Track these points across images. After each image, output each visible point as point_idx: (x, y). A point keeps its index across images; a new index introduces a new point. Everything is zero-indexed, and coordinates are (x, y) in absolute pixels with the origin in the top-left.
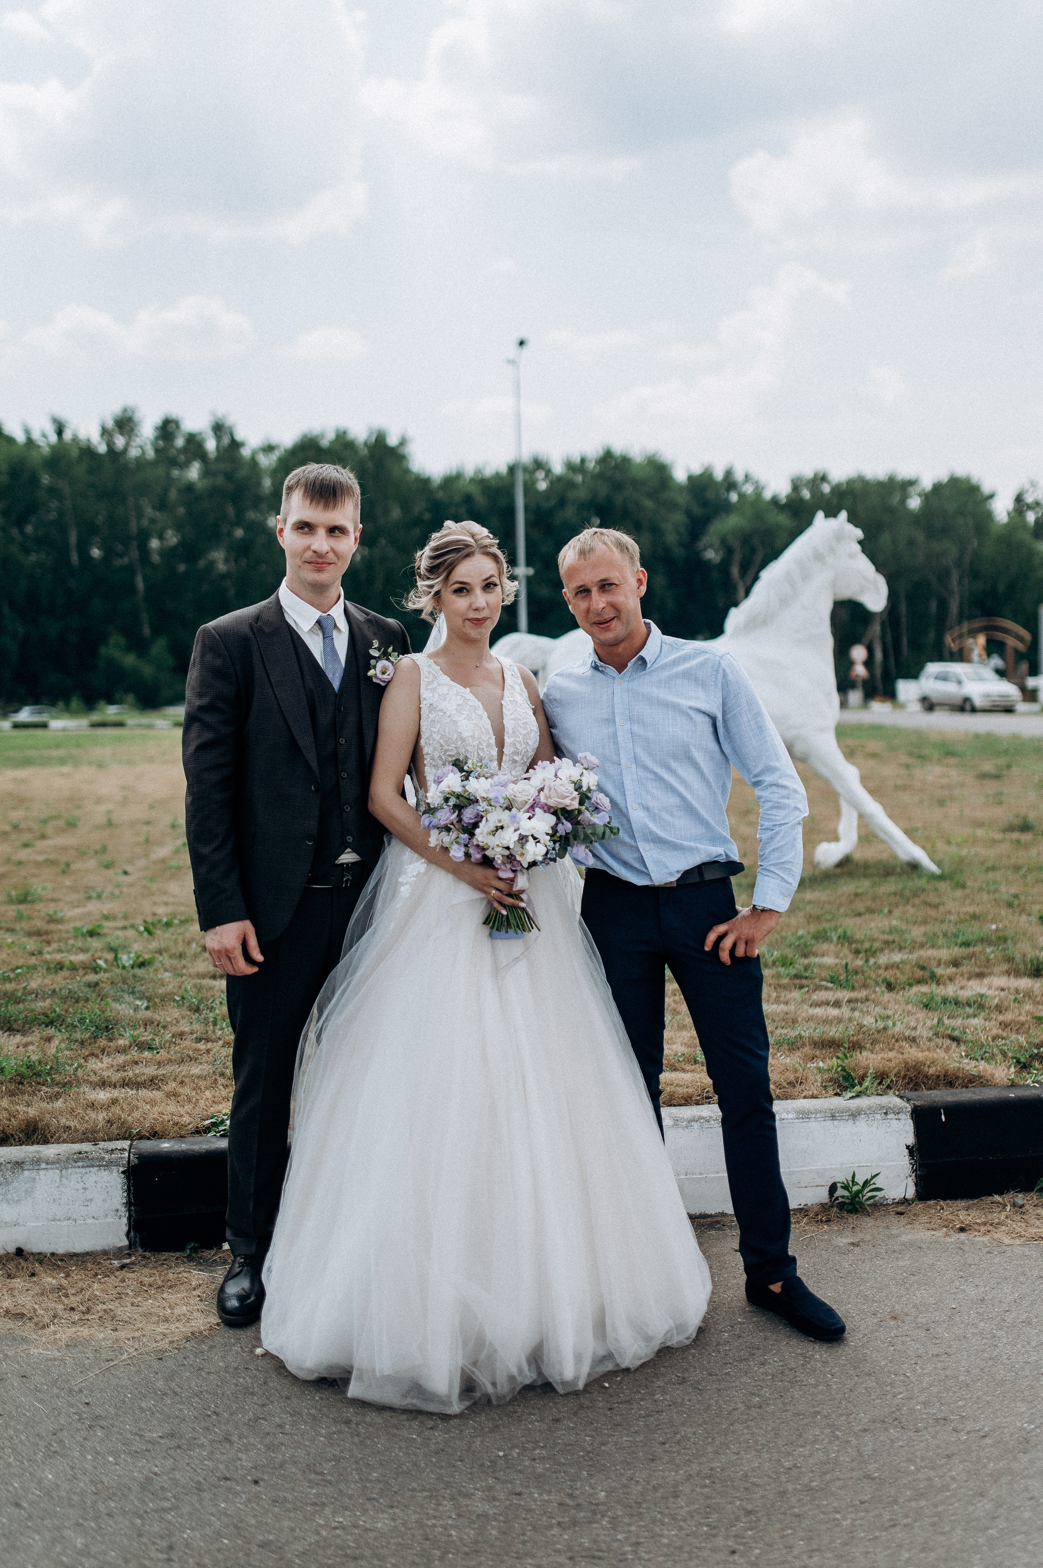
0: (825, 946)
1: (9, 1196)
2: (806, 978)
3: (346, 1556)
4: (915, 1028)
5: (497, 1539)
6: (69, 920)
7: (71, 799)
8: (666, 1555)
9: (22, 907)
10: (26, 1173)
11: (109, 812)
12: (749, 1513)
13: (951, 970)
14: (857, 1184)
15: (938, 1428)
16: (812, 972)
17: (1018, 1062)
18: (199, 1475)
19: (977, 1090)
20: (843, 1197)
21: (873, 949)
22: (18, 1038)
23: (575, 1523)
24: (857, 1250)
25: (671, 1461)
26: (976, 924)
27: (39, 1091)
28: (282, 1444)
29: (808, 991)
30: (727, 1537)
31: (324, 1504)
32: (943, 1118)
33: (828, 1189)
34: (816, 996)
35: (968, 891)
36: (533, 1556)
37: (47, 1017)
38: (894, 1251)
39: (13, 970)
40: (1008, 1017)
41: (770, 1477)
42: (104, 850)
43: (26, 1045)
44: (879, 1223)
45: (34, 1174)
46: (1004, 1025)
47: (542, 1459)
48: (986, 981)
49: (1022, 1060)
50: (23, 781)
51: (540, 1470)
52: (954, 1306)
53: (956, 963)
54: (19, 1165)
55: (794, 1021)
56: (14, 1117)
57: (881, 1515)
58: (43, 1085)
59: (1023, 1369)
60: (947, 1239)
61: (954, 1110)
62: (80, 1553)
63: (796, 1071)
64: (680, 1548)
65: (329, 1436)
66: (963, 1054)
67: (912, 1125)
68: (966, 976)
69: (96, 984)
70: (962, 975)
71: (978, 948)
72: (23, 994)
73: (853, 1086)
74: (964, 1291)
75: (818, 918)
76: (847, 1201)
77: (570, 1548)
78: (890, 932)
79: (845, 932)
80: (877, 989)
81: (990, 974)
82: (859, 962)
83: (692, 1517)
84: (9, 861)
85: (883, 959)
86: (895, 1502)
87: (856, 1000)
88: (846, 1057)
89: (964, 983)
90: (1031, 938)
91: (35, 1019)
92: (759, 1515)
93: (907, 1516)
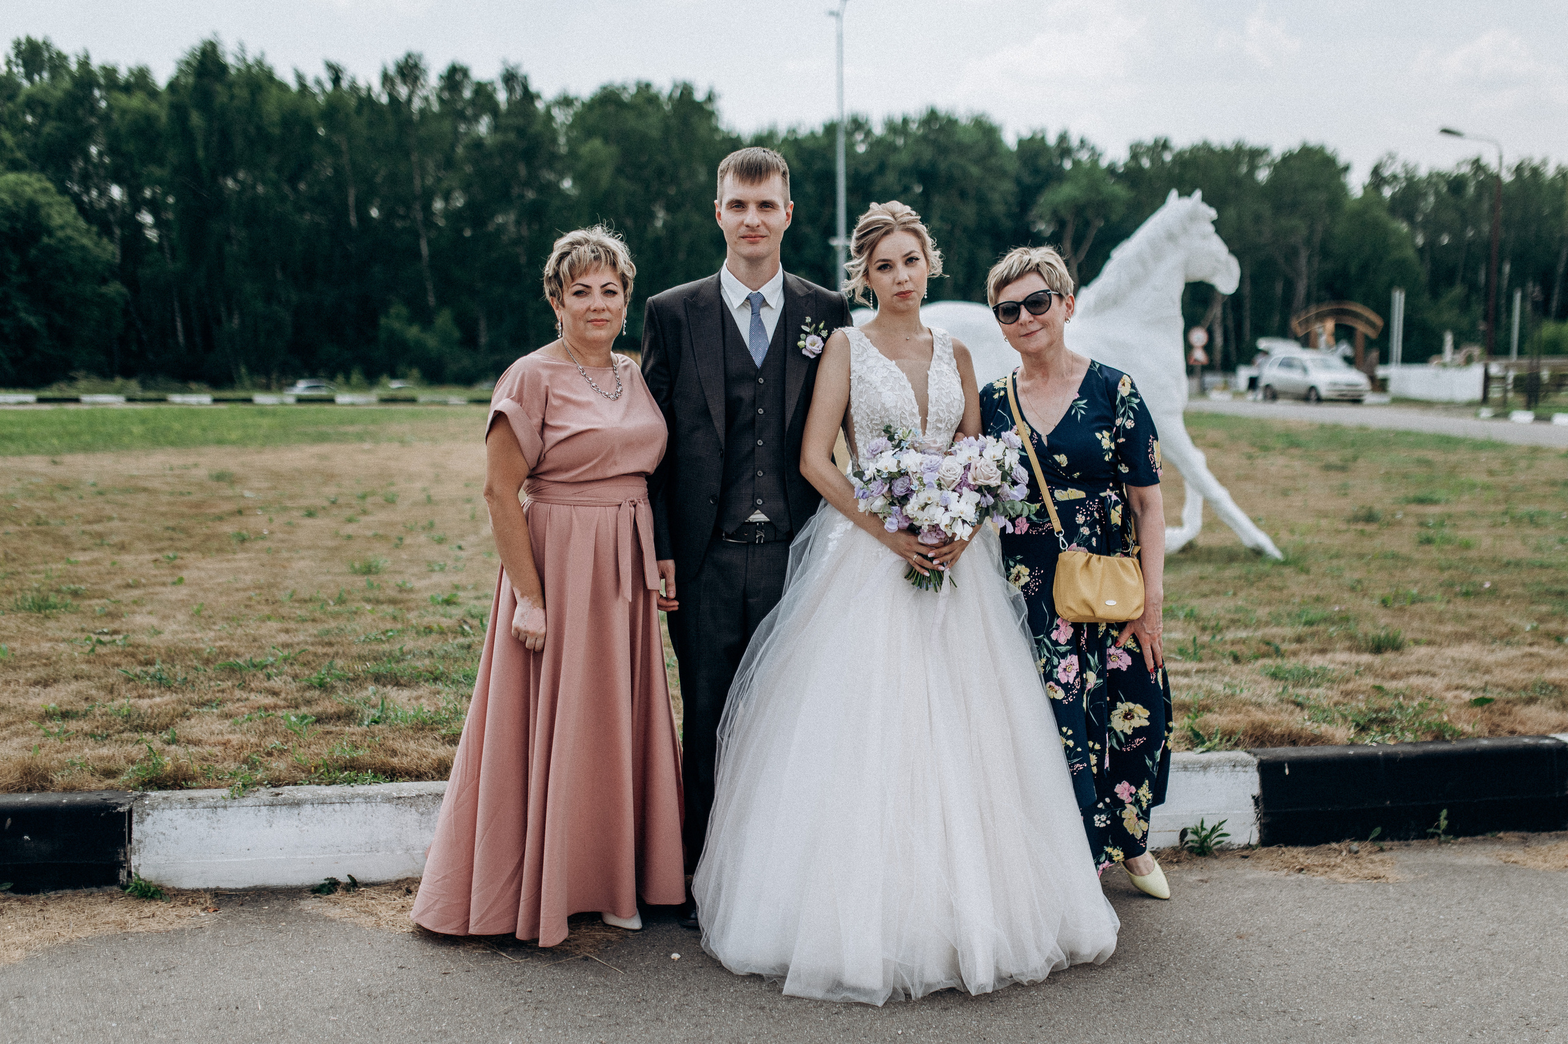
4: (1261, 696)
6: (419, 591)
9: (371, 578)
11: (425, 489)
13: (1293, 646)
14: (1206, 830)
17: (1359, 724)
19: (1319, 748)
20: (1192, 841)
21: (1219, 627)
22: (408, 692)
24: (1205, 885)
32: (1287, 771)
33: (1179, 835)
35: (1312, 576)
37: (432, 674)
40: (1350, 686)
42: (432, 525)
43: (418, 698)
44: (1226, 865)
46: (1346, 694)
48: (1328, 656)
49: (1364, 722)
53: (1298, 641)
66: (1307, 717)
67: (1259, 777)
68: (1309, 652)
69: (469, 647)
70: (1305, 651)
72: (402, 655)
73: (1204, 742)
76: (1197, 845)
79: (1192, 611)
80: (1225, 662)
81: (1332, 650)
82: (1207, 638)
84: (337, 535)
85: (1230, 636)
87: (1204, 671)
88: (1197, 717)
89: (1307, 657)
90: (1373, 619)
91: (421, 675)
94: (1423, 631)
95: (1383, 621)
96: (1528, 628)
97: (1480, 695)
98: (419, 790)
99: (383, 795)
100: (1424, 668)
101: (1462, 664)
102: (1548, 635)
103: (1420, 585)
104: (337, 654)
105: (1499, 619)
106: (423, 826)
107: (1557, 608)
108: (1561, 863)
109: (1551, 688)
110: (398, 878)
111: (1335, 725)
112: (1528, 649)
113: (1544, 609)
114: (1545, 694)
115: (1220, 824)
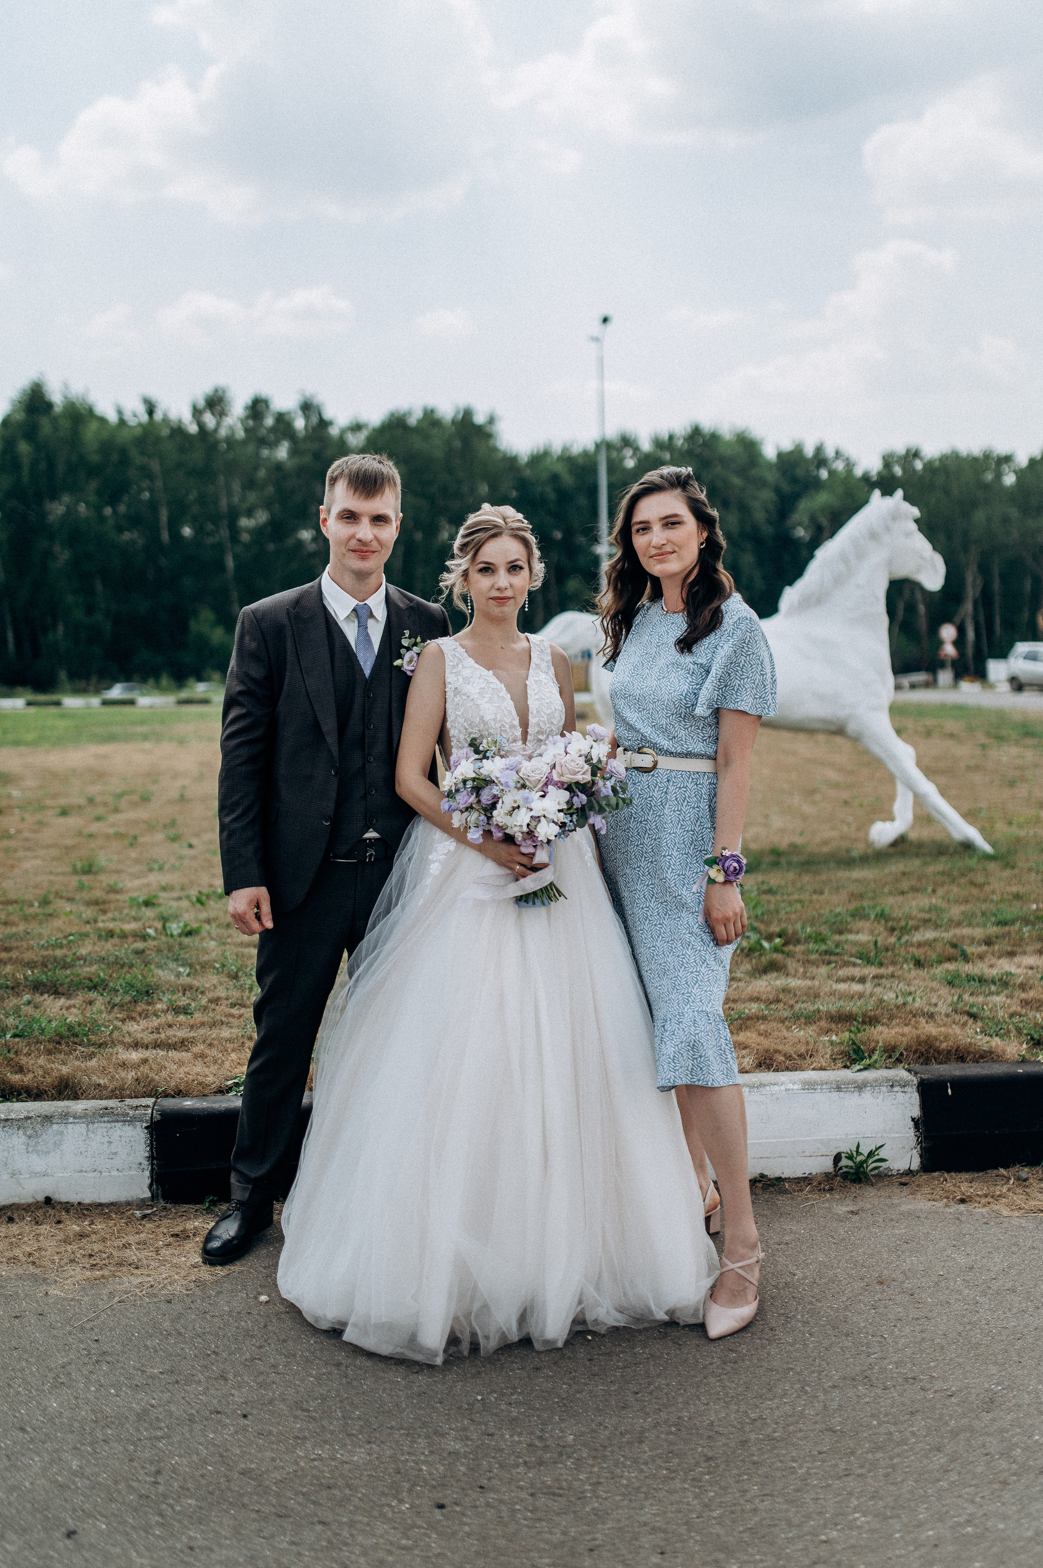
0: (860, 924)
1: (39, 1148)
2: (837, 954)
3: (321, 1484)
4: (936, 1005)
5: (464, 1474)
6: (128, 891)
7: (148, 775)
8: (623, 1494)
9: (85, 878)
10: (55, 1127)
11: (184, 787)
12: (709, 1459)
13: (983, 949)
14: (861, 1154)
15: (906, 1386)
16: (843, 949)
17: (1032, 1038)
18: (192, 1408)
19: (986, 1065)
20: (847, 1167)
21: (909, 927)
22: (62, 1001)
23: (541, 1463)
24: (857, 1217)
25: (642, 1409)
26: (1017, 904)
27: (75, 1050)
28: (274, 1383)
29: (835, 967)
30: (684, 1481)
31: (305, 1438)
32: (949, 1091)
33: (832, 1158)
34: (842, 973)
35: (1017, 871)
36: (498, 1491)
37: (91, 981)
38: (892, 1220)
39: (66, 937)
40: (1031, 994)
41: (734, 1427)
42: (173, 823)
43: (68, 1008)
44: (882, 1192)
45: (62, 1127)
46: (1025, 1003)
47: (519, 1404)
48: (1016, 959)
49: (1036, 1036)
50: (105, 757)
51: (515, 1414)
52: (941, 1273)
53: (988, 942)
54: (48, 1119)
55: (817, 996)
56: (48, 1074)
57: (836, 1465)
58: (80, 1045)
59: (1000, 1334)
60: (948, 1210)
61: (960, 1084)
62: (75, 1474)
63: (807, 1043)
64: (638, 1489)
65: (318, 1378)
66: (978, 1030)
67: (918, 1097)
68: (997, 955)
69: (143, 951)
70: (993, 954)
71: (1014, 927)
72: (73, 960)
73: (862, 1059)
74: (954, 1259)
75: (861, 896)
76: (852, 1171)
77: (532, 1485)
78: (930, 910)
79: (883, 911)
80: (905, 966)
81: (1025, 953)
82: (893, 940)
83: (654, 1461)
84: (80, 833)
85: (918, 937)
86: (853, 1453)
87: (881, 977)
88: (859, 1031)
89: (993, 961)
91: (81, 983)
92: (719, 1461)
93: (862, 1467)
98: (28, 1112)
104: (10, 959)
106: (30, 1149)
115: (877, 1149)
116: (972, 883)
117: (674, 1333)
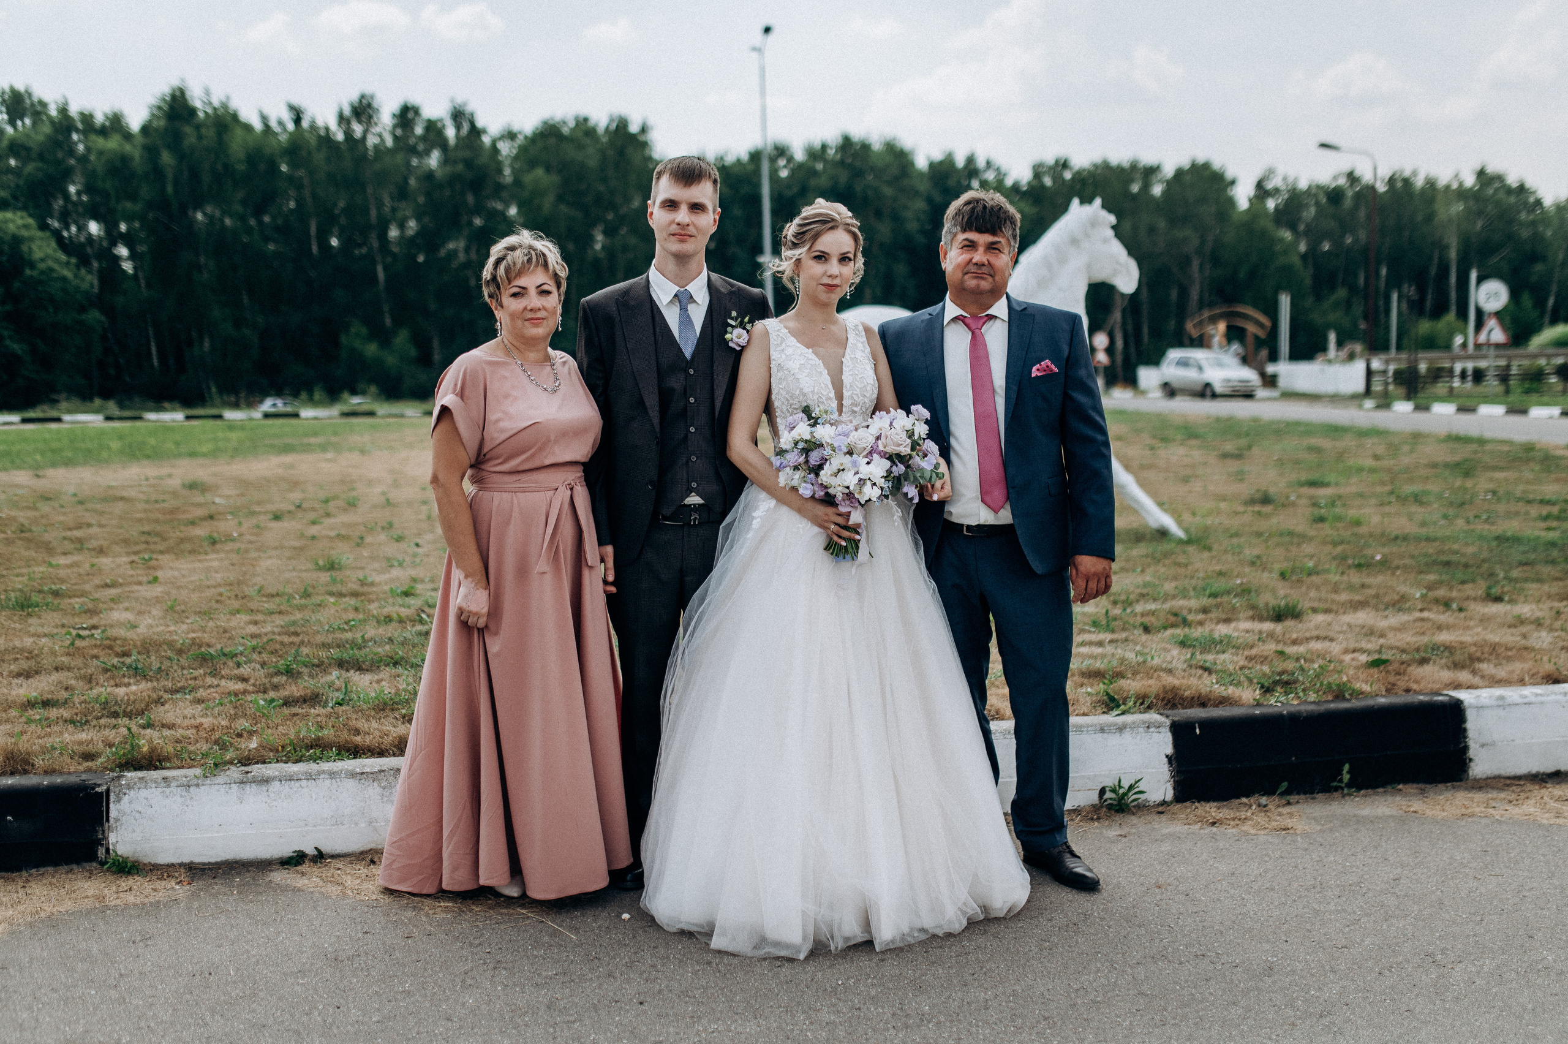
4: (1171, 662)
6: (380, 584)
7: (342, 482)
9: (334, 573)
11: (384, 493)
12: (1046, 1019)
13: (1201, 617)
14: (1123, 788)
15: (1198, 962)
17: (1263, 687)
19: (1228, 708)
20: (1111, 799)
21: (1131, 601)
22: (370, 677)
23: (907, 1027)
24: (1124, 840)
25: (981, 986)
26: (1223, 580)
28: (657, 979)
31: (699, 1018)
32: (1198, 731)
33: (1098, 792)
35: (1214, 553)
37: (392, 658)
38: (1157, 841)
39: (346, 623)
40: (1254, 652)
41: (1061, 994)
42: (391, 525)
43: (379, 681)
44: (1143, 820)
46: (1250, 659)
47: (874, 986)
48: (1233, 625)
49: (1266, 684)
50: (291, 466)
51: (874, 994)
52: (1209, 879)
57: (1153, 1019)
59: (1267, 921)
60: (1202, 831)
61: (1205, 724)
65: (695, 973)
66: (1214, 681)
67: (1171, 737)
68: (1215, 621)
70: (1211, 620)
71: (1225, 599)
72: (363, 641)
73: (1118, 706)
74: (1217, 868)
76: (1115, 802)
78: (1145, 587)
80: (1136, 632)
81: (1238, 619)
82: (1118, 611)
83: (1001, 1021)
84: (302, 536)
85: (1139, 608)
86: (1165, 1009)
87: (1117, 641)
88: (1110, 684)
89: (1213, 626)
90: (1274, 591)
91: (381, 661)
92: (1056, 1020)
93: (1174, 1018)
94: (1320, 600)
95: (1282, 593)
96: (1418, 595)
97: (1376, 657)
99: (347, 771)
100: (1323, 634)
101: (1358, 629)
102: (1437, 601)
103: (1315, 558)
104: (302, 642)
105: (1391, 587)
106: (385, 799)
107: (1444, 577)
108: (1458, 812)
109: (1442, 649)
110: (362, 849)
111: (1241, 688)
112: (1418, 615)
113: (1432, 577)
114: (1437, 655)
115: (1137, 782)
116: (1179, 565)
117: (993, 928)
